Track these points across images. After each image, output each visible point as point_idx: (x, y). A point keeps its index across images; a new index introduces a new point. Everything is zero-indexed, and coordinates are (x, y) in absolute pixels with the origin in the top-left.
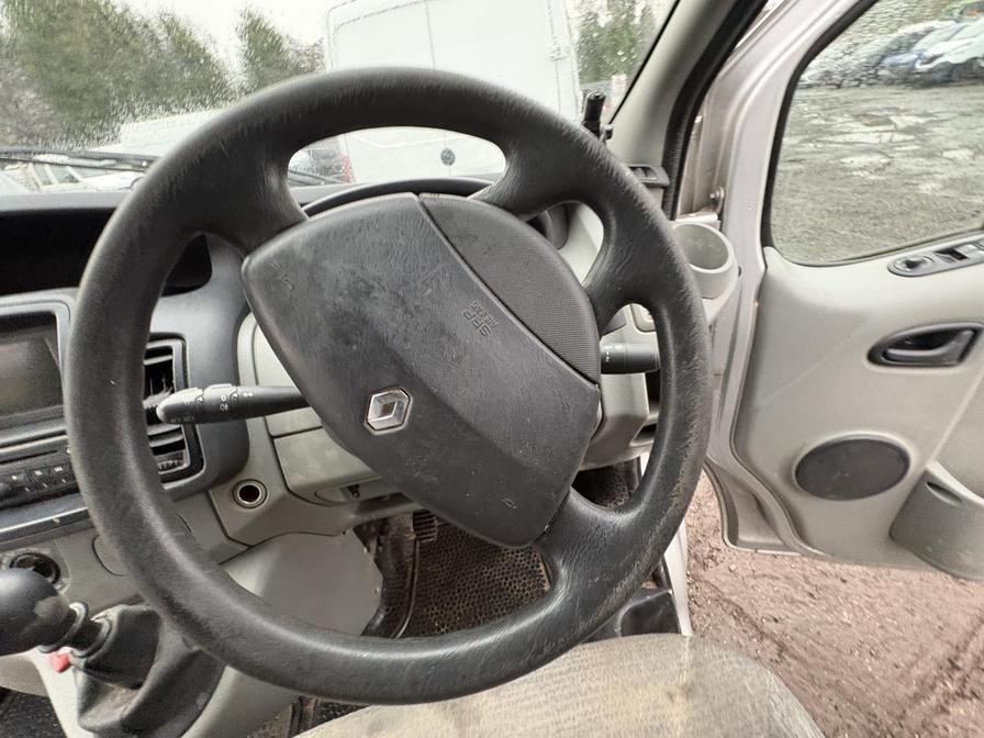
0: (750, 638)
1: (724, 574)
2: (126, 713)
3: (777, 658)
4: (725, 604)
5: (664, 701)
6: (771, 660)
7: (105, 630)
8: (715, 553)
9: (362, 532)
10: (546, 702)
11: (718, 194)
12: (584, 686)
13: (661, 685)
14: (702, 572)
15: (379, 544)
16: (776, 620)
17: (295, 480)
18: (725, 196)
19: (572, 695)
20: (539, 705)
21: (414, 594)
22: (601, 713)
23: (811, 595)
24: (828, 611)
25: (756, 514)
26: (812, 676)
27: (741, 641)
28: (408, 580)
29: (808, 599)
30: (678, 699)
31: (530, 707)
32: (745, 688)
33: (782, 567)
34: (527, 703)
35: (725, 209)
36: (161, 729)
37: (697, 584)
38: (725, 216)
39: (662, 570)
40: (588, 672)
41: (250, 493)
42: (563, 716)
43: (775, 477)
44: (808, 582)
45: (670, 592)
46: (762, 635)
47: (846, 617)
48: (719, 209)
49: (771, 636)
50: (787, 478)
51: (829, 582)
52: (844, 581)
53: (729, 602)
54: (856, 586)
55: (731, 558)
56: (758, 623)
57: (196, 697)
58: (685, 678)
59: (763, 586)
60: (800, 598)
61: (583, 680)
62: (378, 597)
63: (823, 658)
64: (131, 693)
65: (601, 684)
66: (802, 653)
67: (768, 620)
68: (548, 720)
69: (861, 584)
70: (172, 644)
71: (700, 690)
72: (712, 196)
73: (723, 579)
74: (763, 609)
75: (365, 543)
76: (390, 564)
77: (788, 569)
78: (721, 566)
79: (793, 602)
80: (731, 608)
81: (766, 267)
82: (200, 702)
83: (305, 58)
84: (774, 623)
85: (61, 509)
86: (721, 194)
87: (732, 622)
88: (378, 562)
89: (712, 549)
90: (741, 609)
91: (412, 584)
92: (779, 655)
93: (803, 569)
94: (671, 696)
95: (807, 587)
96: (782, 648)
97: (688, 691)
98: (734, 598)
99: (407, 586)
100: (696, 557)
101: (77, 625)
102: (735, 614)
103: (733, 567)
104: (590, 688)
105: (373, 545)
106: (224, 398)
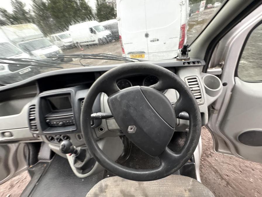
0: (219, 179)
1: (214, 160)
2: (81, 166)
3: (226, 186)
4: (212, 168)
5: (184, 191)
6: (224, 186)
7: (78, 151)
8: (212, 154)
9: (121, 137)
10: (157, 184)
11: (222, 63)
12: (166, 183)
13: (184, 187)
14: (207, 158)
15: (124, 138)
16: (228, 176)
17: (110, 128)
18: (224, 64)
19: (163, 184)
20: (156, 185)
21: (130, 151)
22: (169, 190)
23: (241, 172)
24: (246, 177)
25: (224, 145)
26: (236, 193)
27: (216, 179)
28: (129, 147)
29: (239, 172)
30: (187, 191)
31: (154, 184)
32: (203, 193)
33: (233, 162)
34: (153, 183)
35: (224, 68)
36: (86, 170)
37: (205, 161)
38: (224, 69)
39: (193, 158)
40: (167, 181)
41: (102, 129)
42: (161, 188)
43: (232, 138)
44: (240, 168)
45: (194, 164)
46: (222, 178)
47: (251, 180)
48: (222, 67)
49: (225, 180)
50: (235, 138)
51: (248, 169)
52: (253, 170)
53: (213, 167)
54: (257, 172)
55: (216, 156)
56: (222, 175)
57: (91, 166)
58: (189, 188)
59: (225, 166)
60: (237, 172)
61: (166, 182)
62: (123, 150)
63: (241, 189)
64: (82, 163)
65: (170, 184)
66: (234, 186)
67: (225, 175)
68: (157, 188)
69: (259, 172)
70: (88, 156)
71: (192, 191)
72: (220, 63)
73: (213, 161)
74: (224, 172)
75: (121, 138)
76: (126, 143)
77: (235, 163)
78: (213, 158)
79: (234, 172)
80: (214, 170)
81: (235, 83)
82: (92, 167)
83: (111, 4)
84: (227, 176)
85: (71, 129)
86: (223, 63)
87: (214, 173)
88: (123, 142)
89: (211, 153)
90: (217, 170)
91: (130, 149)
92: (227, 185)
93: (240, 164)
94: (185, 190)
95: (240, 169)
96: (228, 183)
97: (190, 191)
98: (215, 167)
99: (129, 148)
100: (206, 154)
101: (75, 150)
102: (215, 171)
103: (217, 159)
104: (167, 184)
105: (122, 139)
106: (100, 116)
